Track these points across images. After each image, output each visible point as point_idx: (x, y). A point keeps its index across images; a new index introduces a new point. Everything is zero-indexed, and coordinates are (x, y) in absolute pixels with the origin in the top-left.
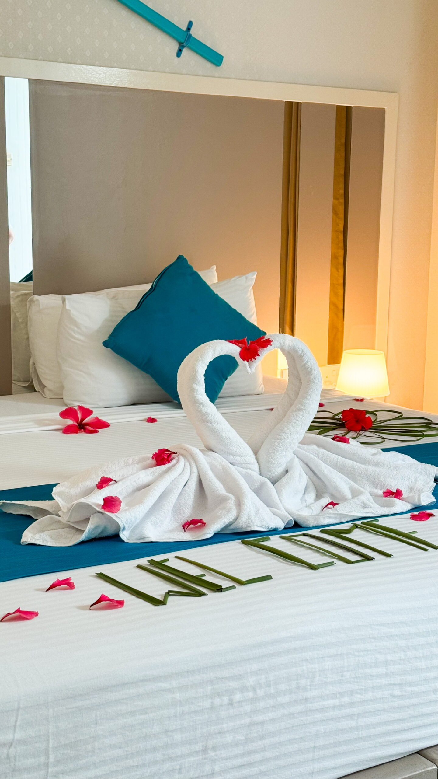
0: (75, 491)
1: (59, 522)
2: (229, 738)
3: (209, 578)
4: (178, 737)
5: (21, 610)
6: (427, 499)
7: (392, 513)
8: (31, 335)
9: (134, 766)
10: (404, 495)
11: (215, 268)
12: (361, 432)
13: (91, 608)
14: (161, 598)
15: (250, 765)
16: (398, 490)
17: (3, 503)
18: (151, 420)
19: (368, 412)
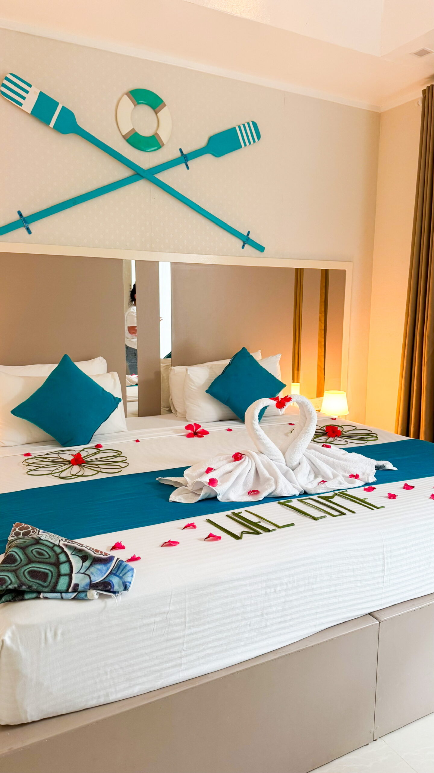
0: (195, 474)
1: (187, 490)
2: (274, 609)
3: (263, 524)
4: (249, 609)
5: (171, 540)
6: (372, 479)
7: (354, 487)
8: (171, 386)
9: (227, 623)
10: (360, 477)
11: (260, 351)
12: (336, 438)
13: (205, 540)
14: (239, 535)
15: (285, 621)
16: (357, 474)
17: (160, 478)
18: (230, 430)
19: (339, 426)
